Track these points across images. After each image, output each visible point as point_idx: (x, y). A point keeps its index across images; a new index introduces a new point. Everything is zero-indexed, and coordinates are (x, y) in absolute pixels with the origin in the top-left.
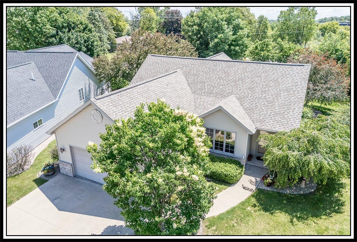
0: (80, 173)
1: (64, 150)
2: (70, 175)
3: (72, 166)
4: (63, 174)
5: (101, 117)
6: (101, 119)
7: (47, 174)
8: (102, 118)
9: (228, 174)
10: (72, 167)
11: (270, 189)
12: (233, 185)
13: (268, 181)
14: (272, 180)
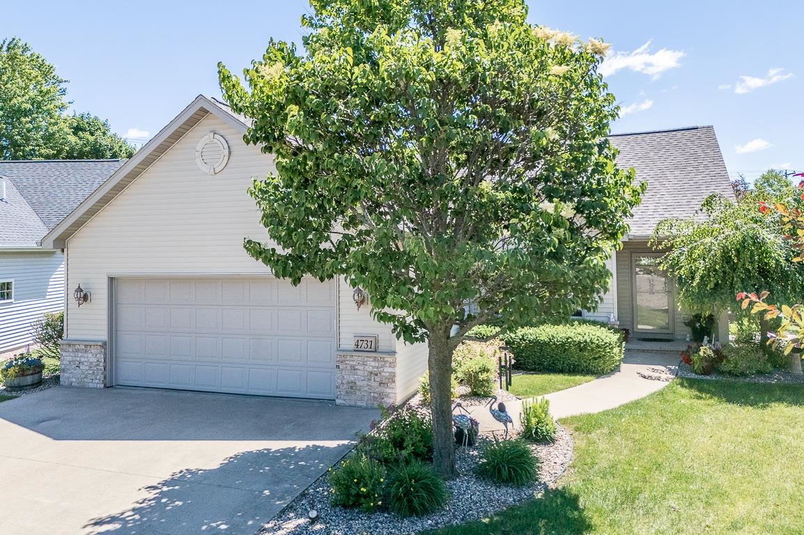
0: (129, 372)
1: (85, 298)
2: (91, 385)
3: (105, 349)
4: (70, 386)
5: (227, 152)
6: (226, 158)
7: (16, 382)
8: (230, 153)
9: (588, 340)
10: (105, 354)
11: (714, 378)
12: (607, 376)
13: (704, 353)
14: (714, 351)
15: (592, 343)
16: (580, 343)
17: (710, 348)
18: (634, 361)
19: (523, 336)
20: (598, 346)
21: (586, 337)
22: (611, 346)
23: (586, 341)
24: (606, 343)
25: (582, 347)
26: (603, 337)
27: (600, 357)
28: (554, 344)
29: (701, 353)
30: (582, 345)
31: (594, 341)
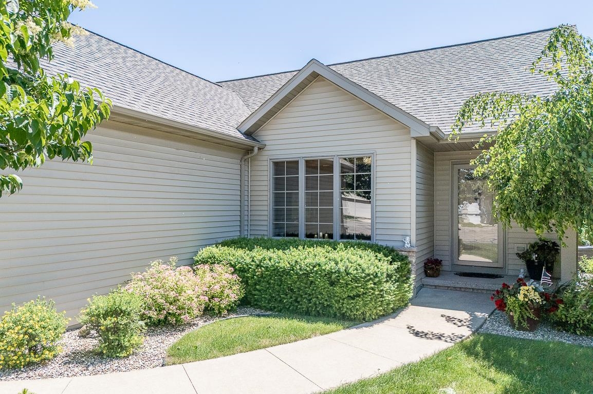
11: (539, 338)
12: (367, 324)
13: (525, 296)
14: (542, 295)
15: (348, 274)
16: (330, 273)
17: (535, 290)
18: (429, 303)
19: (261, 261)
20: (356, 280)
21: (340, 265)
22: (377, 280)
23: (339, 272)
24: (369, 275)
25: (333, 279)
26: (364, 266)
27: (358, 296)
28: (297, 274)
29: (521, 297)
30: (333, 276)
31: (351, 271)
